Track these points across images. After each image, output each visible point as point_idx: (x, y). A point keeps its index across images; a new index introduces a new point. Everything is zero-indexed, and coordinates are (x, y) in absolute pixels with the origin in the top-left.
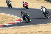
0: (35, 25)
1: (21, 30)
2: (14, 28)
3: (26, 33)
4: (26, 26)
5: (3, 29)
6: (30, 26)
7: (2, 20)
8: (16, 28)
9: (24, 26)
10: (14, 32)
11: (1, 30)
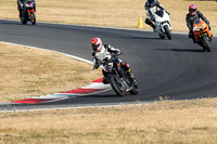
1: (120, 118)
2: (86, 111)
3: (141, 134)
5: (40, 114)
6: (155, 103)
7: (34, 78)
8: (97, 111)
9: (130, 105)
10: (88, 128)
11: (33, 115)
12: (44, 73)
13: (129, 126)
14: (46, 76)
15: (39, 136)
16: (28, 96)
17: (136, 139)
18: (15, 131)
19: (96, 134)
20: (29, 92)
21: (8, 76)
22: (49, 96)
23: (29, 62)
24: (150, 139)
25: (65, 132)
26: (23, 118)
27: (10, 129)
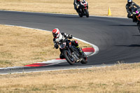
0: (130, 64)
1: (90, 76)
2: (70, 72)
3: (104, 86)
4: (104, 67)
5: (40, 74)
6: (115, 65)
7: (39, 50)
8: (77, 72)
9: (98, 67)
10: (69, 83)
11: (35, 75)
12: (46, 46)
13: (96, 81)
14: (47, 48)
15: (37, 89)
16: (35, 62)
17: (100, 90)
18: (22, 86)
19: (74, 87)
20: (36, 59)
21: (22, 49)
22: (48, 62)
23: (36, 40)
24: (109, 90)
25: (54, 87)
26: (29, 77)
27: (18, 85)
